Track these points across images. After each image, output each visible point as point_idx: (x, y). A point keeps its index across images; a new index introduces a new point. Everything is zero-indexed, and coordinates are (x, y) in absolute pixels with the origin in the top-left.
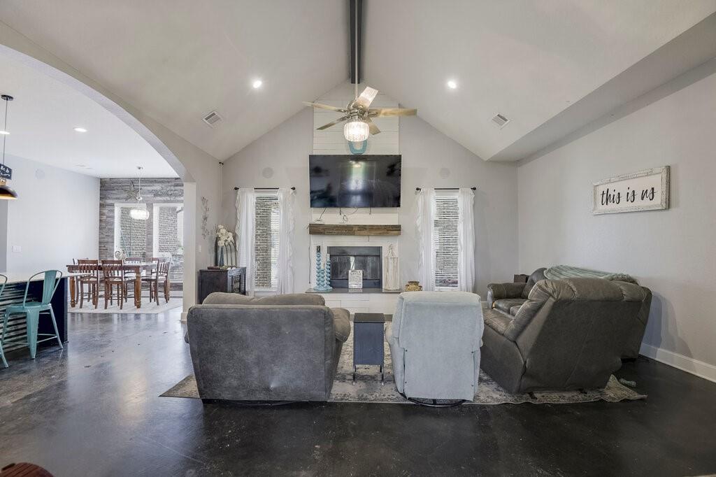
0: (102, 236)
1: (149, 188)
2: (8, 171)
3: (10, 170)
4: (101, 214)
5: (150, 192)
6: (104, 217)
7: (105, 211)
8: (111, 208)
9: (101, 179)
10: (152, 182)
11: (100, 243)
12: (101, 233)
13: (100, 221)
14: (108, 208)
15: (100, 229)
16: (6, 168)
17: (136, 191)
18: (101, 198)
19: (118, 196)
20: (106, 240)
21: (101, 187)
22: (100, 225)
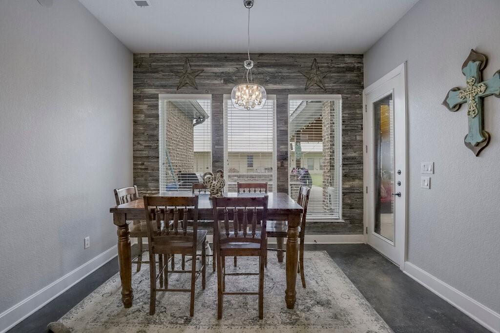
0: (139, 147)
1: (216, 70)
4: (136, 112)
5: (217, 76)
6: (142, 117)
7: (144, 107)
8: (152, 102)
9: (135, 55)
10: (219, 60)
11: (134, 157)
12: (135, 143)
13: (135, 122)
14: (147, 102)
15: (135, 135)
17: (196, 74)
18: (135, 86)
19: (163, 82)
20: (145, 153)
21: (135, 67)
22: (135, 130)
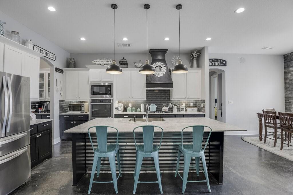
0: (287, 93)
2: (224, 62)
3: (225, 61)
4: (286, 79)
6: (288, 81)
7: (289, 76)
9: (284, 55)
11: (285, 98)
12: (286, 92)
13: (285, 83)
15: (285, 88)
16: (223, 60)
18: (285, 68)
20: (290, 96)
21: (284, 60)
22: (285, 86)
